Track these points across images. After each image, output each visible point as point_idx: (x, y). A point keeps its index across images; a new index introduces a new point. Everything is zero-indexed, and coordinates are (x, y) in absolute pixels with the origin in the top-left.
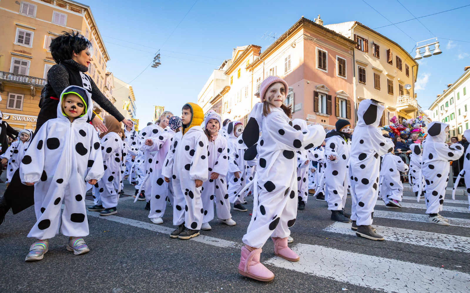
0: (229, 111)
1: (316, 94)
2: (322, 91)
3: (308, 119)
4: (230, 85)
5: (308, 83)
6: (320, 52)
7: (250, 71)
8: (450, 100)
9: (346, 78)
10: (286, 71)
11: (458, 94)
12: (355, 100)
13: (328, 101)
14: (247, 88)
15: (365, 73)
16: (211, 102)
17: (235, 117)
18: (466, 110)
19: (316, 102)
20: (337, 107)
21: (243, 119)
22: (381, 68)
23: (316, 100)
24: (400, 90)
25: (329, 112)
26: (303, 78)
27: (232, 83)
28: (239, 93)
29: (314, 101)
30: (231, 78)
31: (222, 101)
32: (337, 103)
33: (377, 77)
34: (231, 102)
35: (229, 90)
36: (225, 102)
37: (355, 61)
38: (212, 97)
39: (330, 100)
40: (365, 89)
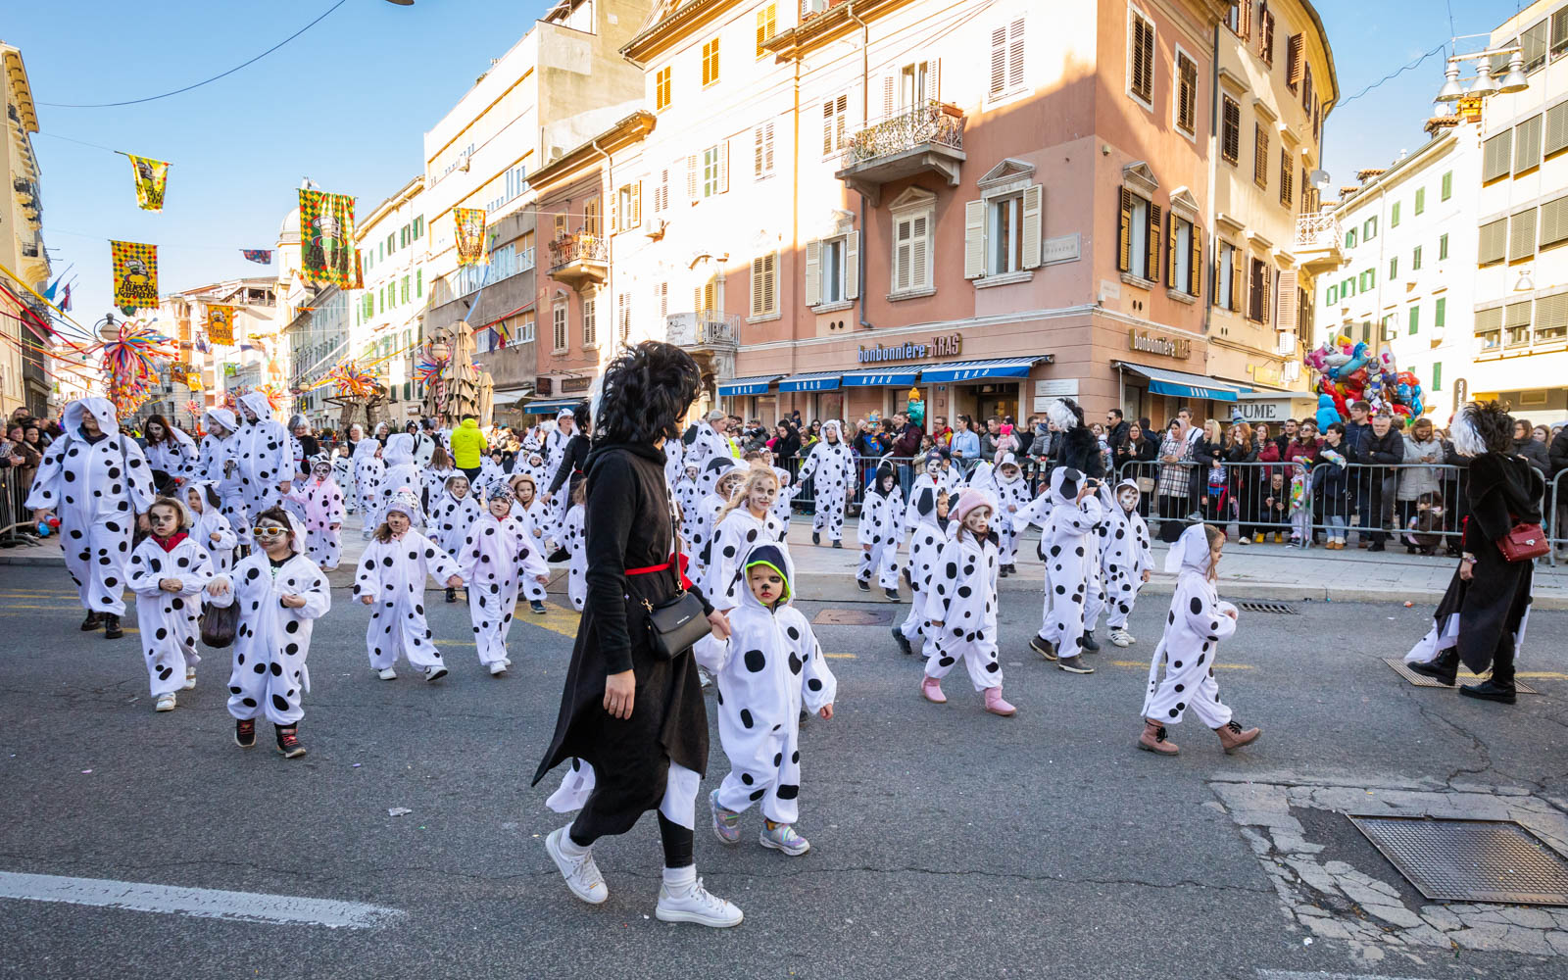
0: (658, 230)
1: (1125, 200)
2: (1138, 190)
3: (1103, 299)
4: (654, 111)
5: (1106, 154)
6: (1138, 24)
7: (780, 59)
8: (1366, 225)
9: (1194, 140)
10: (997, 87)
11: (1396, 208)
12: (1210, 226)
13: (1153, 227)
14: (764, 139)
15: (1238, 123)
16: (532, 180)
17: (698, 259)
18: (1417, 265)
19: (1124, 232)
20: (1172, 252)
21: (747, 270)
22: (1272, 105)
23: (1124, 223)
24: (1303, 191)
25: (1152, 271)
26: (1090, 130)
27: (668, 101)
28: (715, 151)
29: (1120, 227)
30: (659, 80)
31: (605, 177)
32: (1172, 235)
33: (1261, 138)
34: (665, 188)
35: (649, 132)
36: (621, 186)
37: (1220, 72)
38: (532, 151)
39: (1158, 224)
40: (1233, 183)
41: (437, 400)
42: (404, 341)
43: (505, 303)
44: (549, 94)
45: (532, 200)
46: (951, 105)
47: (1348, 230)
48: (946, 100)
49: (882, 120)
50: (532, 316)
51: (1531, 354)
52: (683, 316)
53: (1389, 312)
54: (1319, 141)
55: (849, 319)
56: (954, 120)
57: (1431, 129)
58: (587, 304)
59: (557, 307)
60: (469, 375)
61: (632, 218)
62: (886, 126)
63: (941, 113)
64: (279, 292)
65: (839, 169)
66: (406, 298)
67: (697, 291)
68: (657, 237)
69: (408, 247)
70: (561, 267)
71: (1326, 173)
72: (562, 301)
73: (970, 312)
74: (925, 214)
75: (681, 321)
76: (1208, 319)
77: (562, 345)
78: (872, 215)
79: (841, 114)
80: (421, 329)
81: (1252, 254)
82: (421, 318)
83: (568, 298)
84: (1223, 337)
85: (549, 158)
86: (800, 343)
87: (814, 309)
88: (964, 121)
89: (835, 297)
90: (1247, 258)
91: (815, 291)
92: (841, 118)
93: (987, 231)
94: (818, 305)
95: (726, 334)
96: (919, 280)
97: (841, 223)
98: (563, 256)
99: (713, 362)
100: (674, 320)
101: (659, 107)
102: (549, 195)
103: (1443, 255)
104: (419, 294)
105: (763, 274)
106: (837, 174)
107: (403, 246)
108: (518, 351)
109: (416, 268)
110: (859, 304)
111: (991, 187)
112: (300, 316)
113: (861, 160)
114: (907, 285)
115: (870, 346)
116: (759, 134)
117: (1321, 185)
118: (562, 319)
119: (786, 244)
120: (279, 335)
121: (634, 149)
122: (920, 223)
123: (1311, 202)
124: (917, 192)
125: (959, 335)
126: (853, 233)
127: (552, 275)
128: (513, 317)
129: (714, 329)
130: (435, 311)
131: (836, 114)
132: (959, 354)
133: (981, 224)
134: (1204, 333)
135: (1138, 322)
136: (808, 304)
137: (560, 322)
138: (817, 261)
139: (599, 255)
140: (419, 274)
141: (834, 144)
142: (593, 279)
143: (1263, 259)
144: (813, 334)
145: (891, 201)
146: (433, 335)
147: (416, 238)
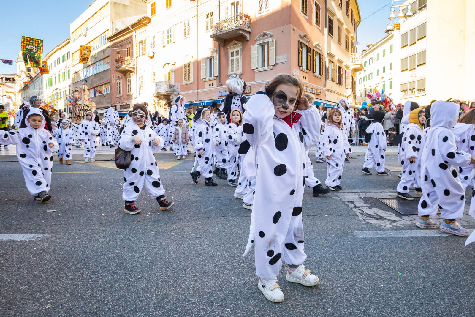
0: (152, 55)
1: (300, 45)
2: (304, 42)
4: (150, 16)
5: (294, 30)
7: (192, 0)
8: (370, 60)
9: (320, 28)
10: (261, 9)
11: (378, 55)
12: (326, 55)
13: (309, 54)
14: (187, 26)
15: (333, 25)
16: (108, 39)
17: (165, 64)
18: (384, 72)
19: (300, 54)
20: (314, 62)
21: (182, 68)
22: (342, 20)
23: (300, 52)
24: (352, 47)
25: (309, 68)
26: (290, 23)
27: (155, 13)
28: (171, 29)
29: (299, 53)
30: (152, 6)
31: (134, 38)
32: (314, 57)
33: (340, 30)
34: (154, 41)
35: (149, 23)
36: (140, 41)
37: (327, 9)
38: (108, 30)
39: (310, 53)
40: (332, 43)
41: (75, 112)
42: (64, 94)
43: (100, 80)
44: (114, 11)
45: (109, 46)
46: (246, 14)
47: (365, 62)
48: (245, 13)
49: (225, 19)
50: (109, 84)
51: (416, 97)
52: (161, 82)
53: (377, 85)
54: (356, 33)
55: (215, 83)
56: (247, 19)
57: (386, 32)
58: (128, 80)
59: (118, 81)
60: (87, 103)
61: (143, 51)
62: (225, 21)
63: (243, 17)
64: (17, 79)
65: (211, 34)
66: (64, 79)
67: (165, 75)
68: (152, 57)
69: (65, 62)
70: (119, 67)
71: (358, 42)
72: (120, 79)
73: (253, 80)
74: (239, 49)
75: (160, 84)
76: (326, 83)
77: (120, 94)
78: (222, 49)
79: (212, 17)
80: (70, 90)
81: (338, 65)
82: (70, 86)
83: (122, 78)
84: (330, 89)
85: (114, 32)
86: (199, 91)
87: (204, 80)
88: (250, 20)
89: (211, 76)
90: (336, 66)
91: (204, 74)
92: (212, 19)
93: (258, 54)
94: (205, 78)
95: (175, 88)
96: (237, 69)
97: (212, 52)
98: (120, 64)
99: (171, 97)
100: (158, 84)
101: (152, 15)
102: (115, 44)
103: (391, 68)
104: (69, 78)
105: (187, 69)
106: (211, 36)
107: (63, 62)
108: (104, 96)
109: (68, 69)
110: (218, 78)
111: (259, 40)
112: (25, 87)
113: (218, 32)
114: (233, 71)
115: (222, 91)
116: (185, 24)
117: (357, 46)
118: (120, 85)
119: (195, 59)
120: (17, 93)
121: (143, 29)
122: (237, 52)
123: (354, 51)
124: (236, 42)
125: (250, 87)
126: (216, 56)
127: (116, 70)
128: (102, 85)
129: (171, 87)
130: (75, 83)
131: (210, 18)
132: (250, 93)
133: (256, 52)
134: (325, 87)
135: (305, 83)
136: (202, 78)
137: (119, 86)
138: (205, 64)
139: (132, 64)
140: (69, 71)
141: (209, 27)
142: (130, 71)
143: (341, 66)
144: (204, 88)
145: (228, 45)
146: (74, 90)
147: (68, 59)
